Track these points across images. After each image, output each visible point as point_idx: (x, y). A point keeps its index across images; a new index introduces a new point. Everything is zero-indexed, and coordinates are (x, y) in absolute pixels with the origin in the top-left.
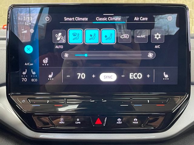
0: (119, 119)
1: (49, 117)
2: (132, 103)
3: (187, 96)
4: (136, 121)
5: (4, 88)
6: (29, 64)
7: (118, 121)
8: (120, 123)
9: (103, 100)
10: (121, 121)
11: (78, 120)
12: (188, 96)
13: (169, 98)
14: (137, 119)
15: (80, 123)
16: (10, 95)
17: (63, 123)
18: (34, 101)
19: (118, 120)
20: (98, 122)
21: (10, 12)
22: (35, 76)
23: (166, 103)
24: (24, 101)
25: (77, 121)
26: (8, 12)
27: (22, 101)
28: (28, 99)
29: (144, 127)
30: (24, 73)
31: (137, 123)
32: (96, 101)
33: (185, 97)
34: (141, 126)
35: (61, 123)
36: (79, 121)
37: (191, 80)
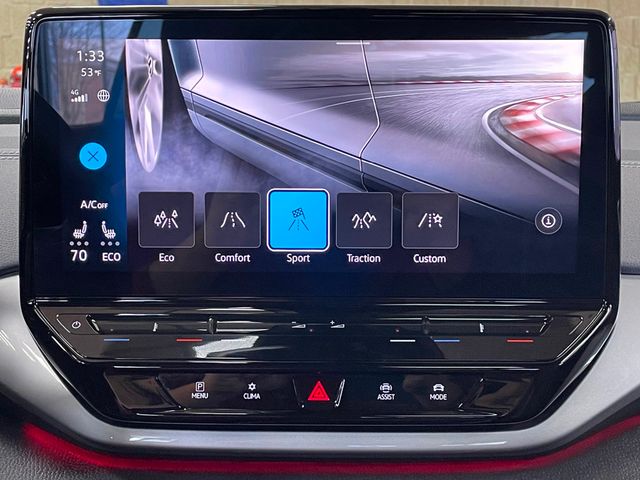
0: (386, 387)
1: (159, 378)
2: (430, 334)
3: (606, 312)
4: (439, 392)
5: (15, 281)
6: (95, 205)
7: (381, 392)
8: (388, 397)
9: (332, 323)
10: (391, 392)
11: (252, 386)
12: (609, 310)
13: (549, 319)
14: (442, 387)
15: (258, 396)
16: (33, 304)
17: (204, 396)
18: (111, 325)
19: (382, 388)
20: (319, 394)
21: (32, 32)
22: (114, 244)
23: (538, 334)
24: (77, 325)
25: (250, 392)
26: (27, 31)
27: (73, 326)
28: (89, 319)
29: (467, 411)
30: (78, 234)
31: (444, 397)
32: (311, 327)
33: (599, 313)
34: (455, 409)
35: (196, 396)
36: (254, 392)
37: (622, 259)
